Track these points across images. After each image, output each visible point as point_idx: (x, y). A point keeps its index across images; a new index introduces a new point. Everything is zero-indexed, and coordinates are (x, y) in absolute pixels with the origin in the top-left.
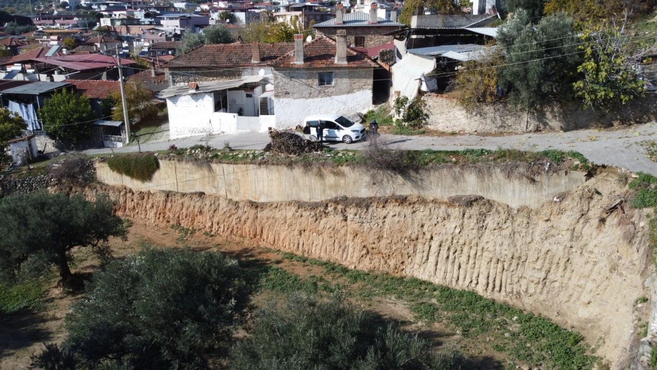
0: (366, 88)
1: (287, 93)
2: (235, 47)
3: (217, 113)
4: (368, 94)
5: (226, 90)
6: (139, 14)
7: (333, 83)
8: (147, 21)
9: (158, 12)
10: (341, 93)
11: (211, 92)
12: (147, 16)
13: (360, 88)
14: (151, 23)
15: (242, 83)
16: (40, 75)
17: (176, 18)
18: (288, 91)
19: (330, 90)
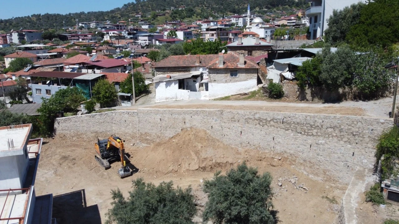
0: (254, 78)
1: (215, 81)
2: (187, 57)
3: (180, 90)
4: (255, 81)
5: (184, 79)
6: (124, 33)
7: (237, 76)
8: (129, 37)
9: (135, 32)
10: (241, 81)
11: (177, 80)
12: (129, 34)
13: (251, 78)
14: (131, 38)
15: (192, 75)
16: (88, 70)
17: (146, 36)
18: (216, 79)
19: (236, 79)
